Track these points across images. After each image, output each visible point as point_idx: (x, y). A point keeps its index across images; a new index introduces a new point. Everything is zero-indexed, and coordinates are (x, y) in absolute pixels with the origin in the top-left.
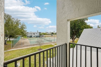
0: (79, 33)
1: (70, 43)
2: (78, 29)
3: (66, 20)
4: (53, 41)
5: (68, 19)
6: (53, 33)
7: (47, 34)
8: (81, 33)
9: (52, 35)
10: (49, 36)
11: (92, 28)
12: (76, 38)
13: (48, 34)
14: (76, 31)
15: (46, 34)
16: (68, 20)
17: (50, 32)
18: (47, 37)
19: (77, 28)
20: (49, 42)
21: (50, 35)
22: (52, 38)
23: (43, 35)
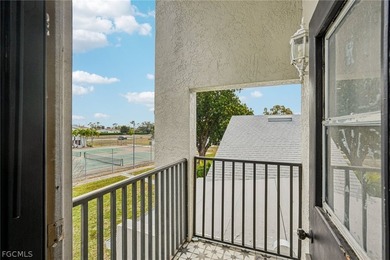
0: (219, 128)
1: (196, 158)
2: (216, 117)
3: (187, 89)
4: (127, 163)
5: (192, 86)
6: (125, 130)
7: (99, 131)
8: (225, 128)
9: (123, 139)
10: (110, 143)
11: (251, 113)
12: (209, 146)
13: (103, 131)
14: (210, 123)
15: (95, 134)
16: (191, 91)
17: (112, 126)
18: (101, 144)
19: (213, 111)
20: (109, 167)
21: (115, 139)
22: (123, 151)
23: (77, 138)
